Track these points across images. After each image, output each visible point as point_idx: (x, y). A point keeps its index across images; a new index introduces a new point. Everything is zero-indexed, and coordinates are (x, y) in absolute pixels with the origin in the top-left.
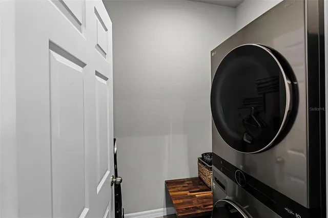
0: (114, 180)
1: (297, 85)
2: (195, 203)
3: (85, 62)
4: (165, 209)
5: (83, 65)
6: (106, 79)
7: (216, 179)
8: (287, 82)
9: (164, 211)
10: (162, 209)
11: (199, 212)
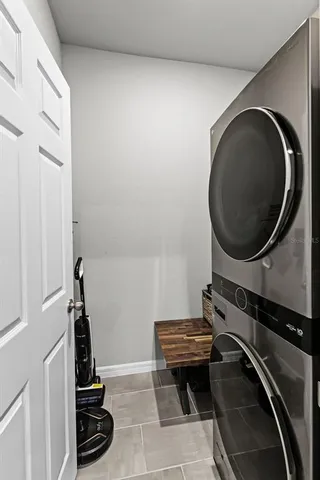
0: (72, 305)
1: (301, 156)
2: (193, 349)
3: (21, 130)
4: (155, 362)
5: (18, 133)
6: (61, 164)
7: (216, 308)
8: (288, 152)
9: (152, 365)
10: (150, 362)
11: (197, 358)
